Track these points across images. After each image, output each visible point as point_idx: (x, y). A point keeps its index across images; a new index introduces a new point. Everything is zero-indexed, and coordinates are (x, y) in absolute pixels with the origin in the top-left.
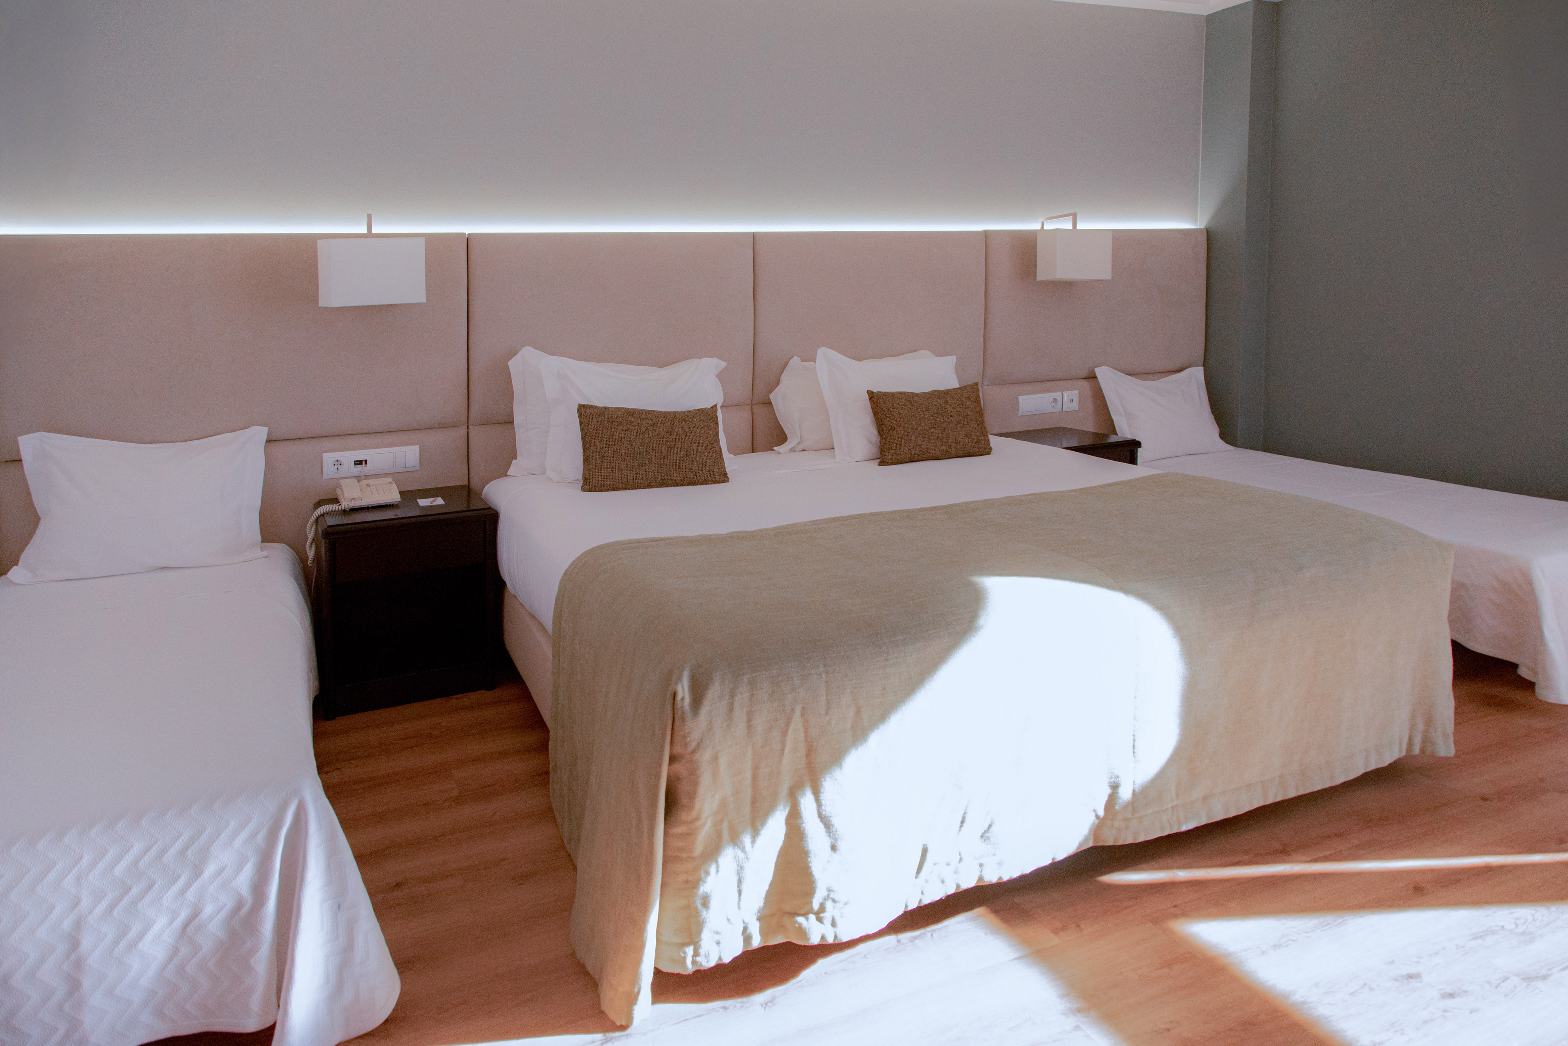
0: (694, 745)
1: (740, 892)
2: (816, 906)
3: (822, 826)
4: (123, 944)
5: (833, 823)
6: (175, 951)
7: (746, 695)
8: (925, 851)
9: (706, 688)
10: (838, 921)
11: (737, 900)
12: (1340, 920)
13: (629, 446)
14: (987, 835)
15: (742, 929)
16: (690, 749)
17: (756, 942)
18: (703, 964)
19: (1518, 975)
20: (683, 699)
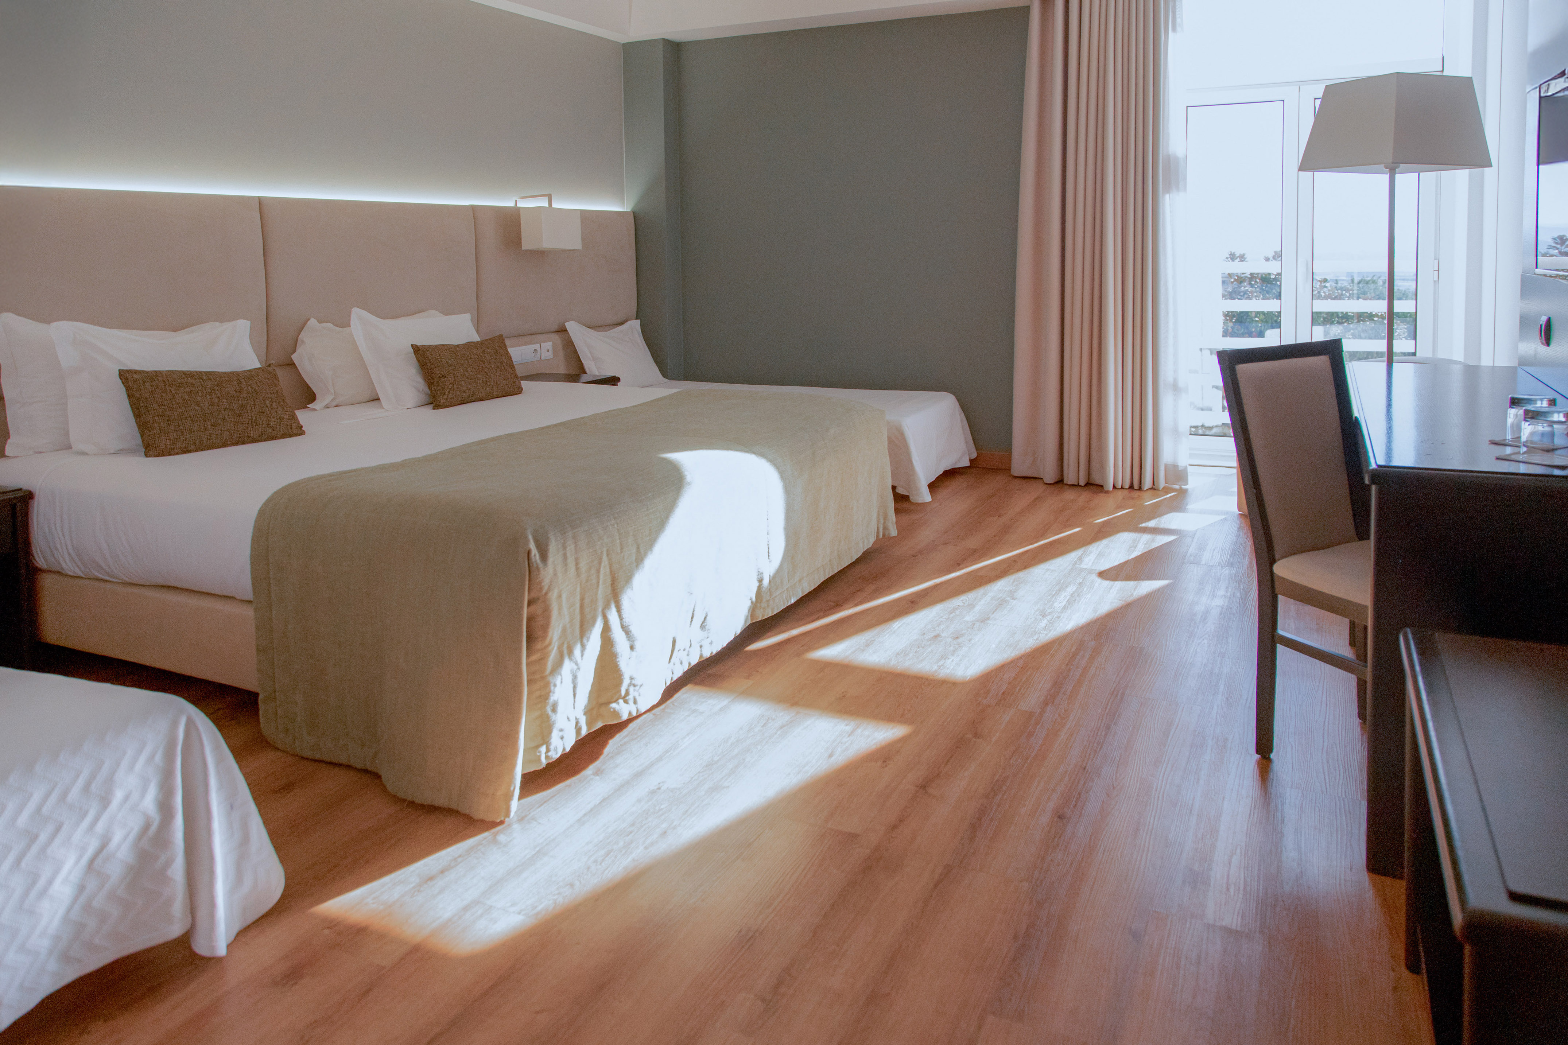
0: (546, 588)
1: (575, 695)
2: (623, 693)
3: (623, 633)
4: (33, 894)
5: (630, 630)
6: (81, 888)
7: (573, 546)
8: (674, 642)
9: (547, 545)
10: (638, 699)
11: (573, 702)
12: (888, 626)
13: (197, 408)
14: (704, 624)
15: (575, 724)
16: (544, 591)
17: (584, 732)
18: (553, 757)
19: (977, 621)
20: (535, 555)
